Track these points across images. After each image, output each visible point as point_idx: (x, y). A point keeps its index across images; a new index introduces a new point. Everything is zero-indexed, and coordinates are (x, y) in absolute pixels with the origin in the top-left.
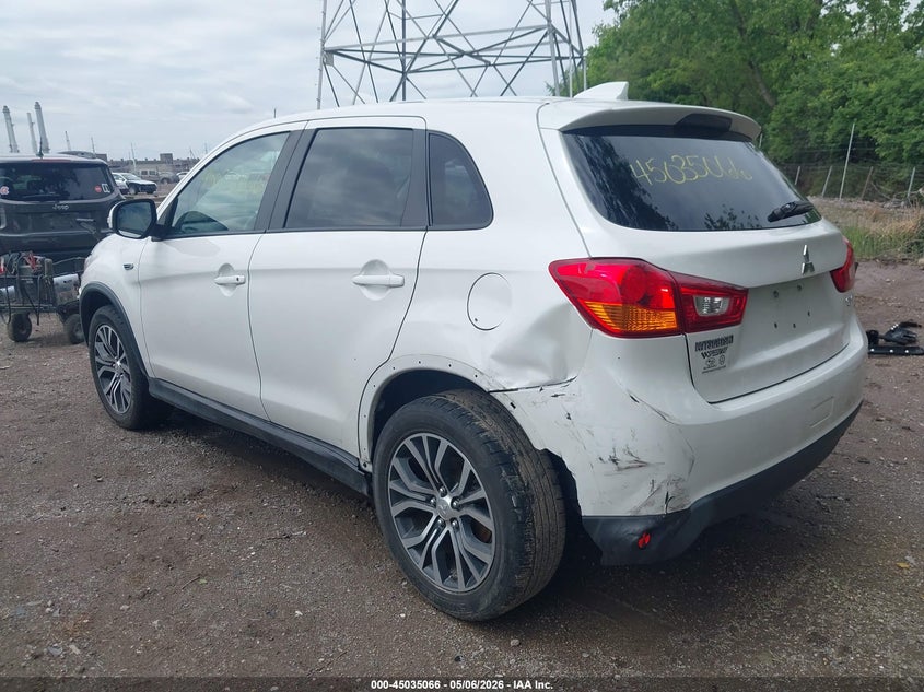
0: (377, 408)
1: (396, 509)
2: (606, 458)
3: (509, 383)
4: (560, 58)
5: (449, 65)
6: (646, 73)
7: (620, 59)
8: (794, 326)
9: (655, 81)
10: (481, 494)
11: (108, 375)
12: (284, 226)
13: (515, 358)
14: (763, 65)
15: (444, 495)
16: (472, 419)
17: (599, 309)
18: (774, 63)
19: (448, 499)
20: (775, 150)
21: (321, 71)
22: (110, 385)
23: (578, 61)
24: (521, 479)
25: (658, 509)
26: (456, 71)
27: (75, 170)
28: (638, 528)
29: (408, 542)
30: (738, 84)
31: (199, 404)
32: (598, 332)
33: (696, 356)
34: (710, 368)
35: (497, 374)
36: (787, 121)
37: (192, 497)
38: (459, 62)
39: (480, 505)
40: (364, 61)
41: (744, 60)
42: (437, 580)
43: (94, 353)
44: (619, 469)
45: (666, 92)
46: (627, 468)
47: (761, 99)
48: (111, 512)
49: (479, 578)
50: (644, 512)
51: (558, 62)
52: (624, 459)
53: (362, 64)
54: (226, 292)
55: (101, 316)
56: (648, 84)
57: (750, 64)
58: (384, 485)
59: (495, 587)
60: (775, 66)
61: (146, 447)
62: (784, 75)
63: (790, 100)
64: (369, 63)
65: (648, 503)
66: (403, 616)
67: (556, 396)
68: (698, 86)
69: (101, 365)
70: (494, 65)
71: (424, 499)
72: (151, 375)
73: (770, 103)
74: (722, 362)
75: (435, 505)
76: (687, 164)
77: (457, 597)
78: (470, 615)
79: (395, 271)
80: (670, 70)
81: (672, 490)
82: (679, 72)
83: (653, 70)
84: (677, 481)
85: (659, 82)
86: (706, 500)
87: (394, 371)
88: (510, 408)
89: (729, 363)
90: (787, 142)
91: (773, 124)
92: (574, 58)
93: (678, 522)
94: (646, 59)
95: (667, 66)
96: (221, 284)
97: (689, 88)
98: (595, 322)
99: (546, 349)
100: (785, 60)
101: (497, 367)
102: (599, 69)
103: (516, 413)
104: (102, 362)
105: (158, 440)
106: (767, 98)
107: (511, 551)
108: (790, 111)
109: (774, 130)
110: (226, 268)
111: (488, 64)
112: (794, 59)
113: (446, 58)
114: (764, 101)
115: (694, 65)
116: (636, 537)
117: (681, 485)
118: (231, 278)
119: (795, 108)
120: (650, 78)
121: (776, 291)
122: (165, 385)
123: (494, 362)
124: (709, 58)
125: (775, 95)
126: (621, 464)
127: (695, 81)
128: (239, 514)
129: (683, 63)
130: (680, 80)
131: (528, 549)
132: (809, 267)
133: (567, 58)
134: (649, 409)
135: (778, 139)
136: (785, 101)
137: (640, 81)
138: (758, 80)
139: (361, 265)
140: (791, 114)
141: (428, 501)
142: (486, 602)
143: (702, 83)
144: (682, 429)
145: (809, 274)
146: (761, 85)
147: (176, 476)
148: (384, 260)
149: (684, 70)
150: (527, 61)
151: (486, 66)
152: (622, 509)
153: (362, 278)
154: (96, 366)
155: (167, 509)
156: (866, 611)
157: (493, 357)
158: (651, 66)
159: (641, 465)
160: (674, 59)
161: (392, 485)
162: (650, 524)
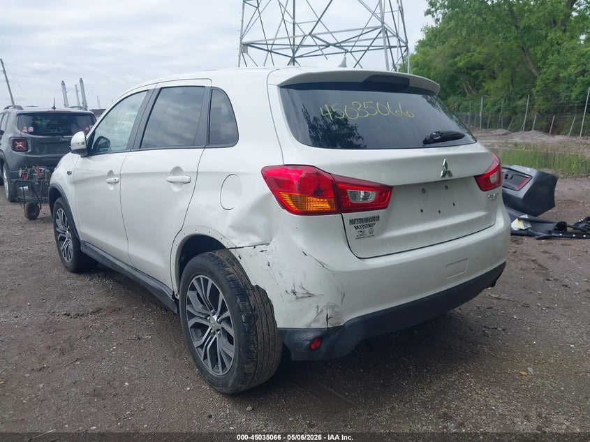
0: (180, 259)
1: (191, 323)
2: (289, 291)
3: (239, 243)
4: (391, 47)
5: (319, 53)
6: (454, 56)
7: (438, 47)
8: (439, 212)
9: (460, 61)
10: (228, 314)
11: (63, 239)
12: (140, 147)
13: (242, 228)
14: (531, 50)
15: (214, 314)
16: (225, 266)
17: (286, 196)
18: (538, 48)
19: (215, 317)
20: (539, 105)
21: (240, 57)
22: (64, 245)
23: (404, 49)
24: (250, 304)
25: (321, 324)
26: (323, 56)
27: (76, 118)
28: (311, 336)
29: (196, 344)
30: (515, 63)
31: (103, 257)
32: (285, 211)
33: (350, 228)
34: (362, 236)
35: (232, 237)
36: (546, 86)
37: (93, 313)
38: (326, 51)
39: (228, 320)
40: (268, 51)
41: (518, 46)
42: (210, 368)
43: (56, 226)
44: (297, 298)
45: (468, 68)
46: (302, 297)
47: (531, 71)
48: (42, 320)
49: (228, 367)
50: (314, 326)
51: (389, 50)
52: (300, 292)
53: (267, 52)
54: (111, 188)
55: (58, 203)
56: (456, 63)
57: (523, 49)
58: (184, 308)
59: (234, 372)
60: (539, 50)
61: (79, 283)
62: (545, 55)
63: (549, 72)
64: (271, 52)
65: (315, 321)
66: (188, 389)
67: (262, 251)
68: (488, 64)
69: (59, 233)
70: (351, 52)
71: (204, 317)
72: (81, 239)
73: (536, 74)
74: (371, 232)
75: (209, 321)
76: (362, 107)
77: (218, 379)
78: (225, 390)
79: (187, 173)
80: (470, 54)
81: (330, 312)
82: (476, 55)
83: (459, 54)
84: (333, 307)
85: (463, 62)
86: (355, 320)
87: (185, 236)
88: (239, 259)
89: (377, 233)
90: (547, 100)
91: (537, 88)
92: (400, 47)
93: (337, 334)
94: (454, 47)
95: (468, 51)
96: (109, 183)
97: (483, 66)
98: (284, 205)
99: (260, 222)
100: (546, 46)
101: (232, 233)
102: (424, 54)
103: (241, 262)
104: (60, 231)
105: (87, 279)
106: (534, 71)
107: (241, 350)
108: (548, 79)
109: (538, 92)
110: (111, 173)
111: (346, 52)
112: (552, 45)
113: (317, 48)
114: (533, 74)
115: (486, 50)
116: (308, 343)
117: (336, 309)
118: (112, 179)
119: (552, 77)
120: (458, 59)
121: (424, 188)
122: (88, 245)
123: (230, 230)
124: (497, 46)
125: (539, 69)
126: (299, 295)
127: (486, 61)
128: (116, 324)
129: (478, 49)
130: (477, 60)
131: (252, 349)
132: (446, 173)
133: (395, 47)
134: (314, 261)
135: (541, 98)
136: (545, 73)
137: (450, 62)
138: (528, 60)
139: (170, 169)
140: (549, 81)
141: (206, 318)
142: (231, 382)
143: (491, 62)
144: (335, 274)
145: (447, 178)
146: (530, 63)
147: (89, 300)
148: (181, 166)
149: (479, 53)
150: (368, 50)
151: (346, 53)
152: (300, 324)
153: (171, 178)
154: (57, 233)
155: (75, 320)
156: (486, 401)
157: (230, 227)
158: (457, 52)
159: (310, 295)
160: (473, 47)
161: (188, 308)
162: (318, 334)
